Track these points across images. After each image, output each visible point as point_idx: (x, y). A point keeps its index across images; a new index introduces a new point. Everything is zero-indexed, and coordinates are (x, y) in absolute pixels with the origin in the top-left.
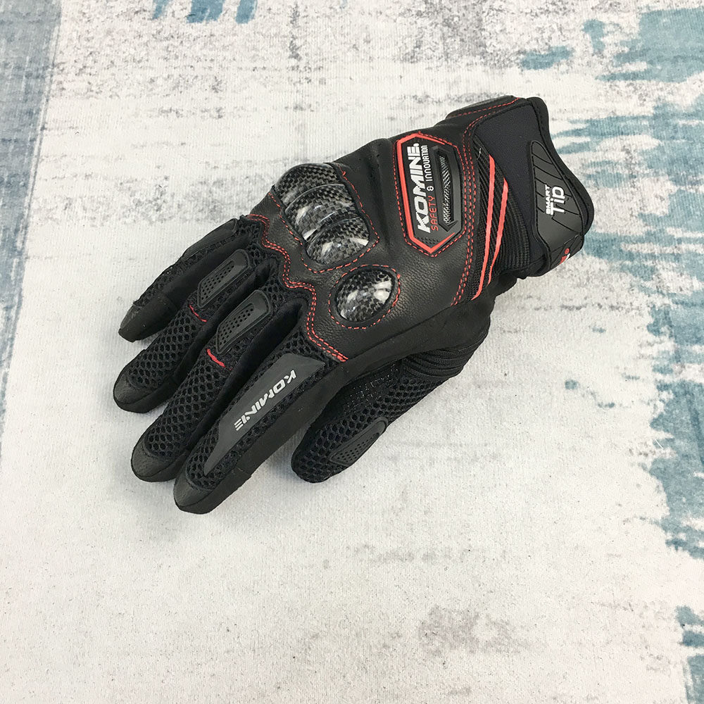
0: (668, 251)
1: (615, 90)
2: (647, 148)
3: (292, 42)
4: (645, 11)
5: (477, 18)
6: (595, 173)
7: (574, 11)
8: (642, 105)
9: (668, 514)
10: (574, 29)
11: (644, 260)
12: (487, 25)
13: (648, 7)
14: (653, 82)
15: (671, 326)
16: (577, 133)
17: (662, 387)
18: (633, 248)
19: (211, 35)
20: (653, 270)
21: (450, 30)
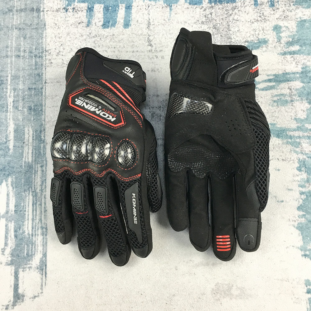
0: (305, 135)
1: (286, 60)
2: (298, 87)
3: (148, 38)
4: (299, 20)
5: (227, 24)
6: (277, 100)
7: (269, 20)
8: (297, 67)
9: (303, 244)
10: (269, 30)
11: (296, 139)
12: (232, 28)
13: (300, 18)
14: (302, 55)
15: (306, 168)
16: (270, 81)
17: (302, 193)
18: (291, 133)
19: (113, 35)
20: (299, 143)
21: (216, 30)
